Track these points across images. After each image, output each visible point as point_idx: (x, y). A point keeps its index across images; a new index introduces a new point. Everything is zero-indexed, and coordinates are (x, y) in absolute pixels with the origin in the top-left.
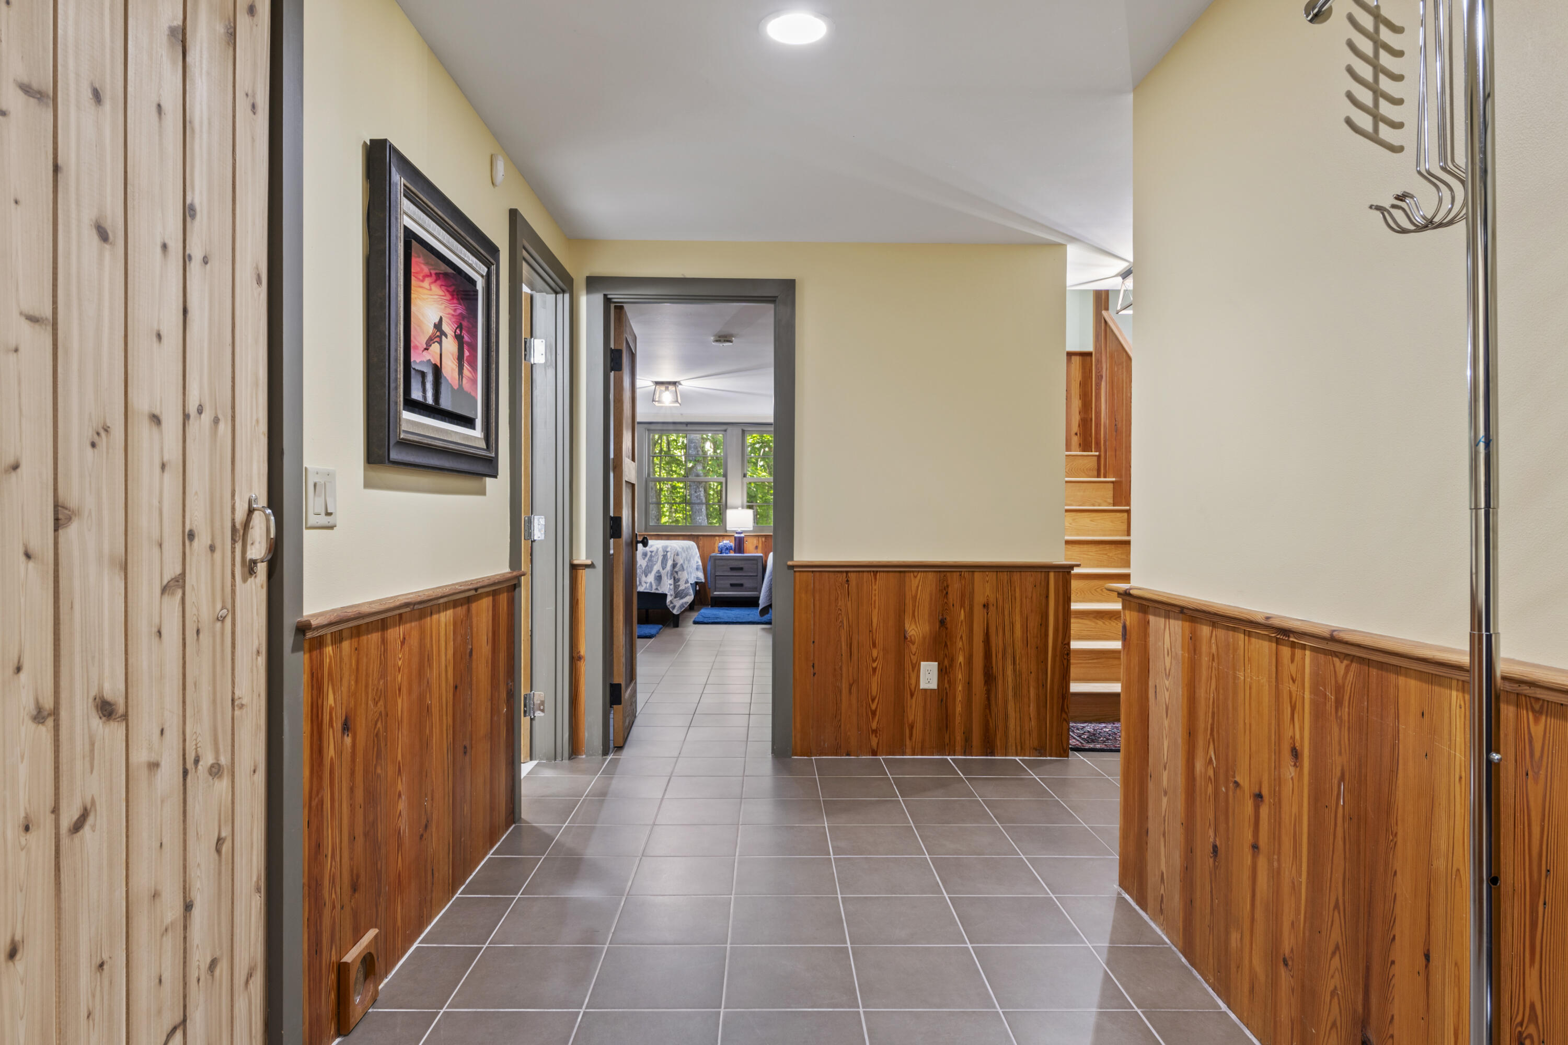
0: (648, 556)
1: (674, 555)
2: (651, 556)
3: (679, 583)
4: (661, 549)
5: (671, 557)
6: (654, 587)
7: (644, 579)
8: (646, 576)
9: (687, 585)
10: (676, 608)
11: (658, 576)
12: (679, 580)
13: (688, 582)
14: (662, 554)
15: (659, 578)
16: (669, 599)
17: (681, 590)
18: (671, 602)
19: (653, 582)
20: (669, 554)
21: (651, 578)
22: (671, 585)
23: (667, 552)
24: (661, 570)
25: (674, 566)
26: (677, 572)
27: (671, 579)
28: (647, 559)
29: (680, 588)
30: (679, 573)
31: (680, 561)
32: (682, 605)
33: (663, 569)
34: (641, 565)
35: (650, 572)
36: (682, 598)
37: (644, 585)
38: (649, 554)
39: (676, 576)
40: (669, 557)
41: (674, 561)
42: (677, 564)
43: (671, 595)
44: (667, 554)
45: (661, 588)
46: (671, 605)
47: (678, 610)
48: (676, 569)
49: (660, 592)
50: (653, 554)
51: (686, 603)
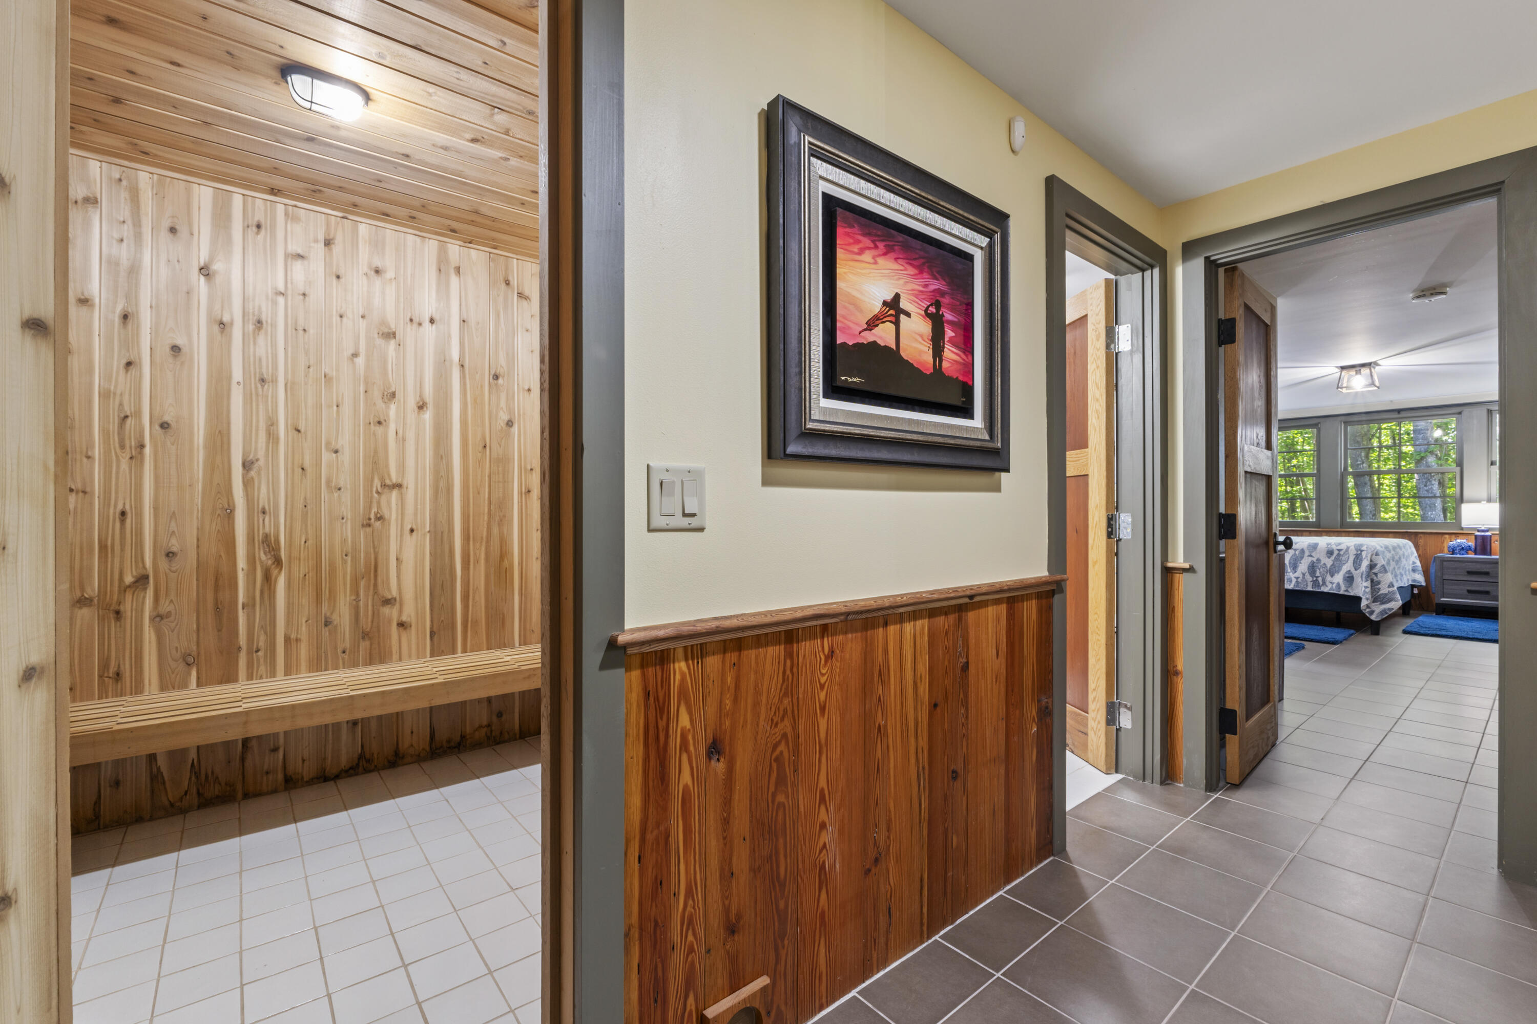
0: (1335, 555)
1: (1372, 555)
2: (1339, 555)
3: (1379, 586)
4: (1352, 548)
5: (1366, 556)
6: (1343, 588)
7: (1328, 578)
8: (1332, 576)
9: (1391, 589)
10: (1375, 613)
11: (1348, 577)
12: (1379, 583)
13: (1393, 586)
14: (1355, 552)
15: (1350, 579)
16: (1364, 603)
17: (1383, 594)
18: (1368, 606)
19: (1341, 583)
20: (1364, 554)
21: (1339, 578)
22: (1366, 587)
23: (1362, 551)
24: (1353, 570)
25: (1372, 566)
26: (1376, 574)
27: (1367, 581)
28: (1333, 558)
29: (1381, 592)
30: (1380, 575)
31: (1381, 561)
32: (1384, 611)
33: (1356, 569)
34: (1325, 564)
35: (1338, 572)
36: (1383, 603)
37: (1330, 586)
38: (1336, 553)
39: (1375, 578)
40: (1364, 557)
41: (1371, 561)
42: (1376, 565)
43: (1367, 599)
44: (1361, 554)
45: (1353, 590)
46: (1368, 610)
47: (1377, 617)
48: (1375, 571)
49: (1352, 594)
50: (1342, 553)
51: (1390, 609)
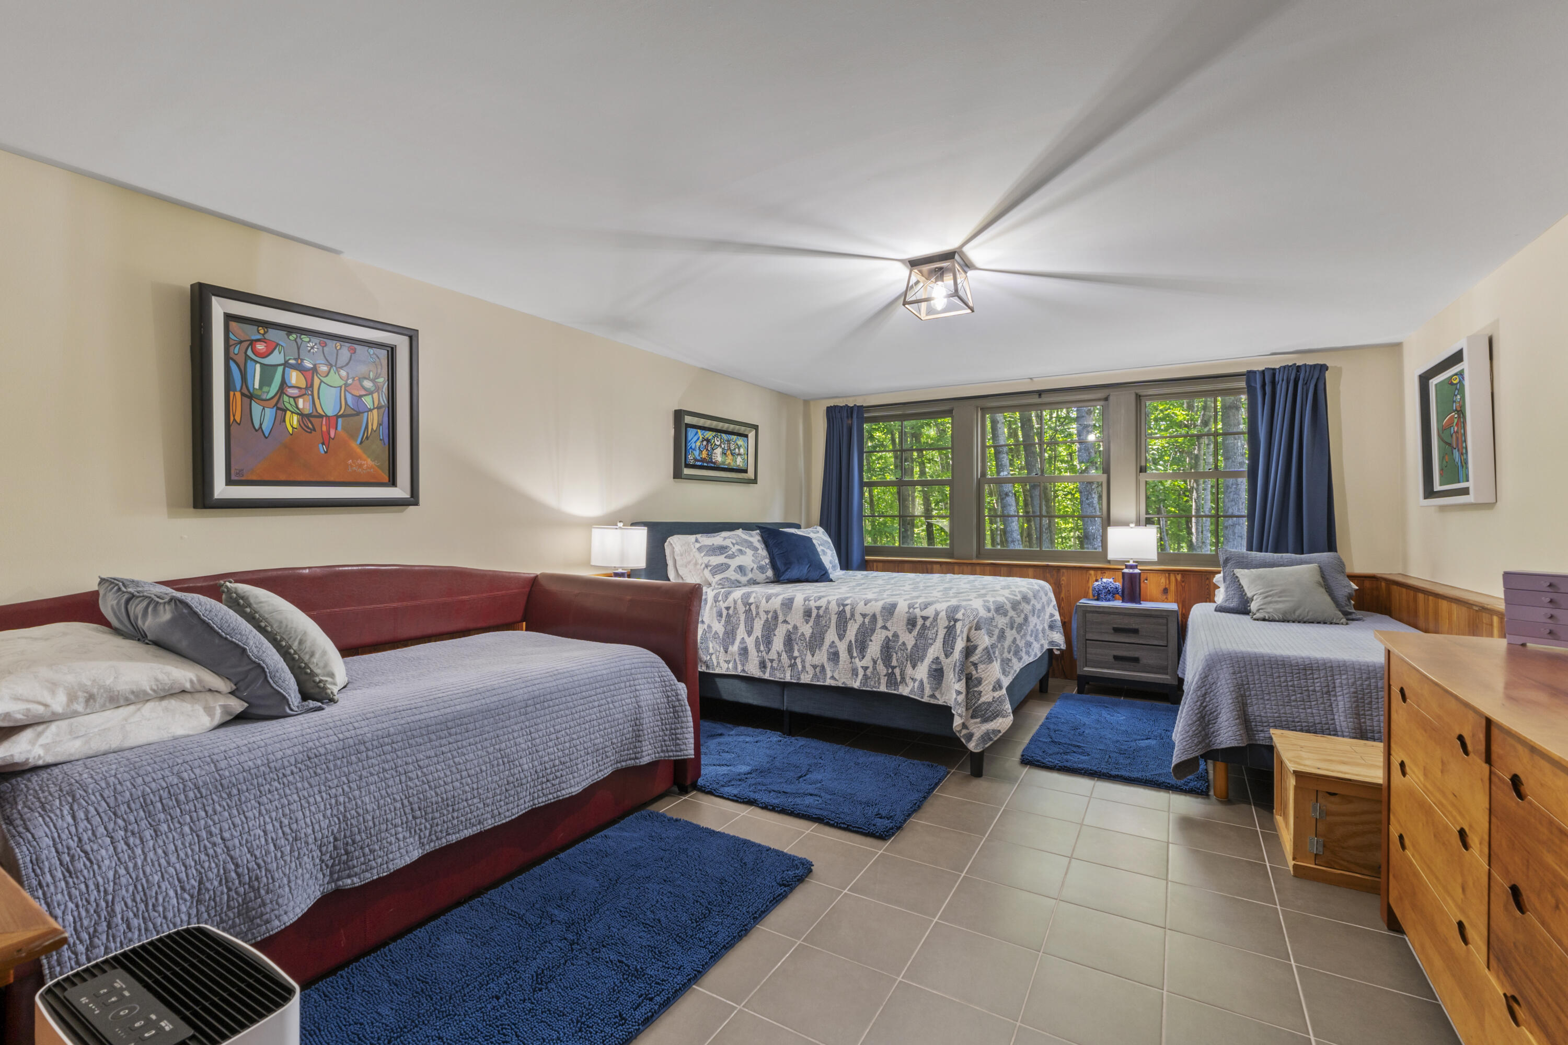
0: (918, 627)
1: (970, 629)
2: (924, 627)
3: (980, 688)
4: (943, 614)
5: (962, 632)
6: (928, 691)
7: (909, 671)
8: (914, 667)
9: (997, 694)
10: (975, 738)
11: (936, 670)
12: (979, 681)
13: (1001, 687)
14: (946, 624)
15: (937, 674)
16: (957, 722)
17: (984, 703)
18: (964, 726)
19: (925, 681)
20: (959, 625)
21: (922, 672)
22: (958, 693)
23: (956, 621)
24: (942, 657)
25: (969, 651)
26: (975, 665)
27: (960, 680)
28: (915, 632)
29: (983, 699)
30: (981, 667)
31: (984, 640)
32: (986, 736)
33: (947, 656)
34: (904, 644)
35: (922, 659)
36: (986, 720)
37: (911, 684)
38: (920, 622)
39: (974, 672)
40: (958, 632)
41: (968, 640)
42: (975, 647)
43: (960, 716)
44: (954, 626)
45: (942, 694)
46: (964, 732)
47: (977, 745)
48: (974, 658)
49: (940, 703)
50: (928, 623)
51: (997, 732)
